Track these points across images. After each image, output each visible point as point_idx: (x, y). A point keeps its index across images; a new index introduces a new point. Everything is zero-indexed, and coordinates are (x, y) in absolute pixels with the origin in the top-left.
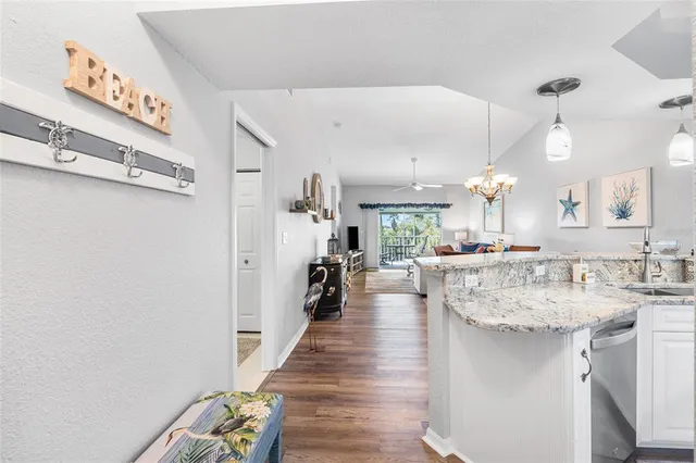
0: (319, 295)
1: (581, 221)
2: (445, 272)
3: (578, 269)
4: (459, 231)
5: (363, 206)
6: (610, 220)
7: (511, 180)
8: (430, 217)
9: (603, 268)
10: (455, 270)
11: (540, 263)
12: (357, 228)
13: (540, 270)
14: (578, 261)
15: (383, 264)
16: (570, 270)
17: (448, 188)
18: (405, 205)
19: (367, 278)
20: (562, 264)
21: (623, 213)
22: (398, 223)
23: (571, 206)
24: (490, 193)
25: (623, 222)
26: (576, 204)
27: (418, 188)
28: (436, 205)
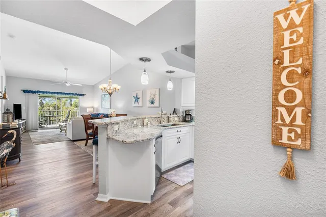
0: (10, 149)
1: (140, 104)
2: (107, 125)
3: (146, 121)
4: (89, 108)
5: (25, 91)
6: (149, 104)
7: (119, 87)
8: (65, 100)
9: (151, 120)
10: (112, 124)
11: (135, 119)
12: (20, 105)
13: (135, 122)
14: (145, 118)
15: (41, 127)
16: (143, 121)
17: (84, 86)
18: (58, 93)
19: (31, 136)
20: (141, 120)
21: (152, 103)
22: (44, 102)
23: (137, 99)
24: (110, 91)
25: (152, 105)
26: (138, 98)
27: (68, 85)
28: (76, 94)
